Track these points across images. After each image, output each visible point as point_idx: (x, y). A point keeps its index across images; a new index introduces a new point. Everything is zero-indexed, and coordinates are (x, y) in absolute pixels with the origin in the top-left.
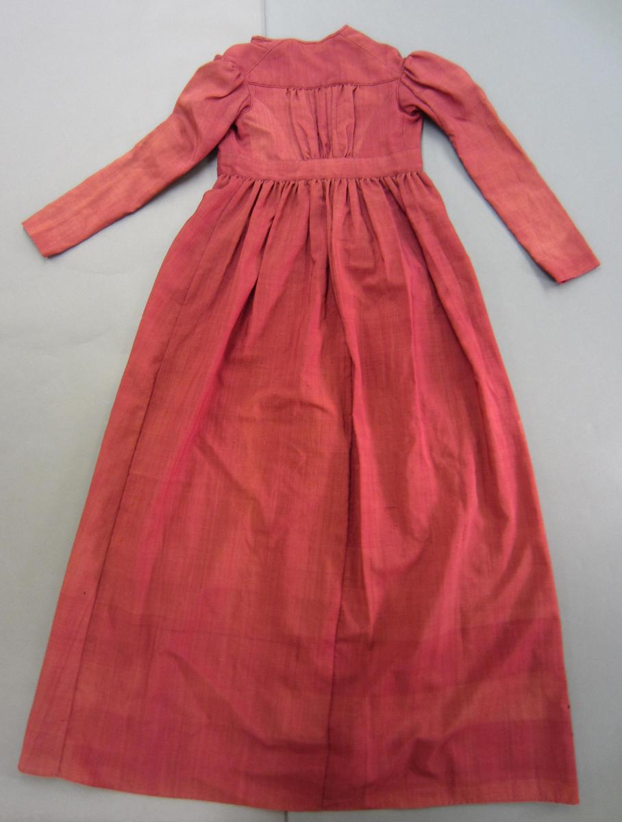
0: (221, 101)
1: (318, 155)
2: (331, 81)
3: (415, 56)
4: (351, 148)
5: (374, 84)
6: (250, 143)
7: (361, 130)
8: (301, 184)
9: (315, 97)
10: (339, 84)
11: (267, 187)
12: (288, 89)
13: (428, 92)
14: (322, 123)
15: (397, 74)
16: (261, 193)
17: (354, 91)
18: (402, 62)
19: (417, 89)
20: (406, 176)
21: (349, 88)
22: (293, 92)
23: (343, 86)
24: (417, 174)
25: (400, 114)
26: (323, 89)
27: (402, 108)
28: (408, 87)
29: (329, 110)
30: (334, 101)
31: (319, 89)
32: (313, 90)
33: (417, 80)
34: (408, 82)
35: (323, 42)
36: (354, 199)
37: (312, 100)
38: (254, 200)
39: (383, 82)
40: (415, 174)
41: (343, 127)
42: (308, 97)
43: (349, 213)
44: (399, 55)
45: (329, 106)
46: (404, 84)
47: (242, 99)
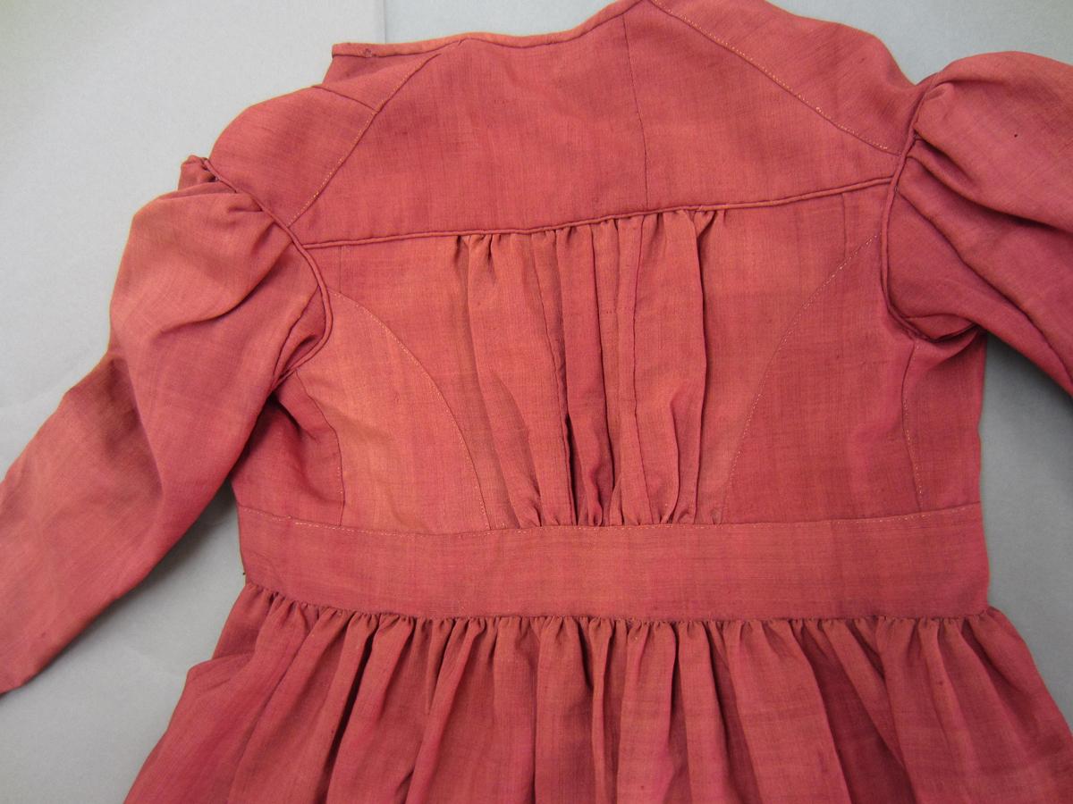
0: (220, 330)
1: (566, 512)
2: (613, 199)
3: (963, 81)
4: (690, 486)
5: (785, 203)
6: (337, 454)
7: (732, 405)
8: (506, 636)
9: (553, 263)
10: (646, 212)
11: (388, 646)
12: (459, 239)
13: (1022, 243)
14: (582, 378)
15: (884, 163)
16: (369, 665)
17: (701, 239)
18: (903, 112)
19: (969, 233)
20: (915, 635)
21: (681, 230)
22: (475, 253)
23: (659, 216)
24: (968, 629)
25: (894, 344)
26: (584, 230)
27: (903, 319)
28: (929, 221)
29: (607, 321)
30: (627, 279)
31: (572, 229)
32: (550, 235)
33: (971, 193)
34: (931, 203)
35: (583, 33)
36: (703, 725)
37: (544, 275)
38: (344, 698)
39: (821, 195)
40: (954, 630)
41: (659, 400)
42: (528, 266)
43: (682, 772)
44: (893, 70)
45: (606, 303)
46: (915, 208)
47: (287, 317)
